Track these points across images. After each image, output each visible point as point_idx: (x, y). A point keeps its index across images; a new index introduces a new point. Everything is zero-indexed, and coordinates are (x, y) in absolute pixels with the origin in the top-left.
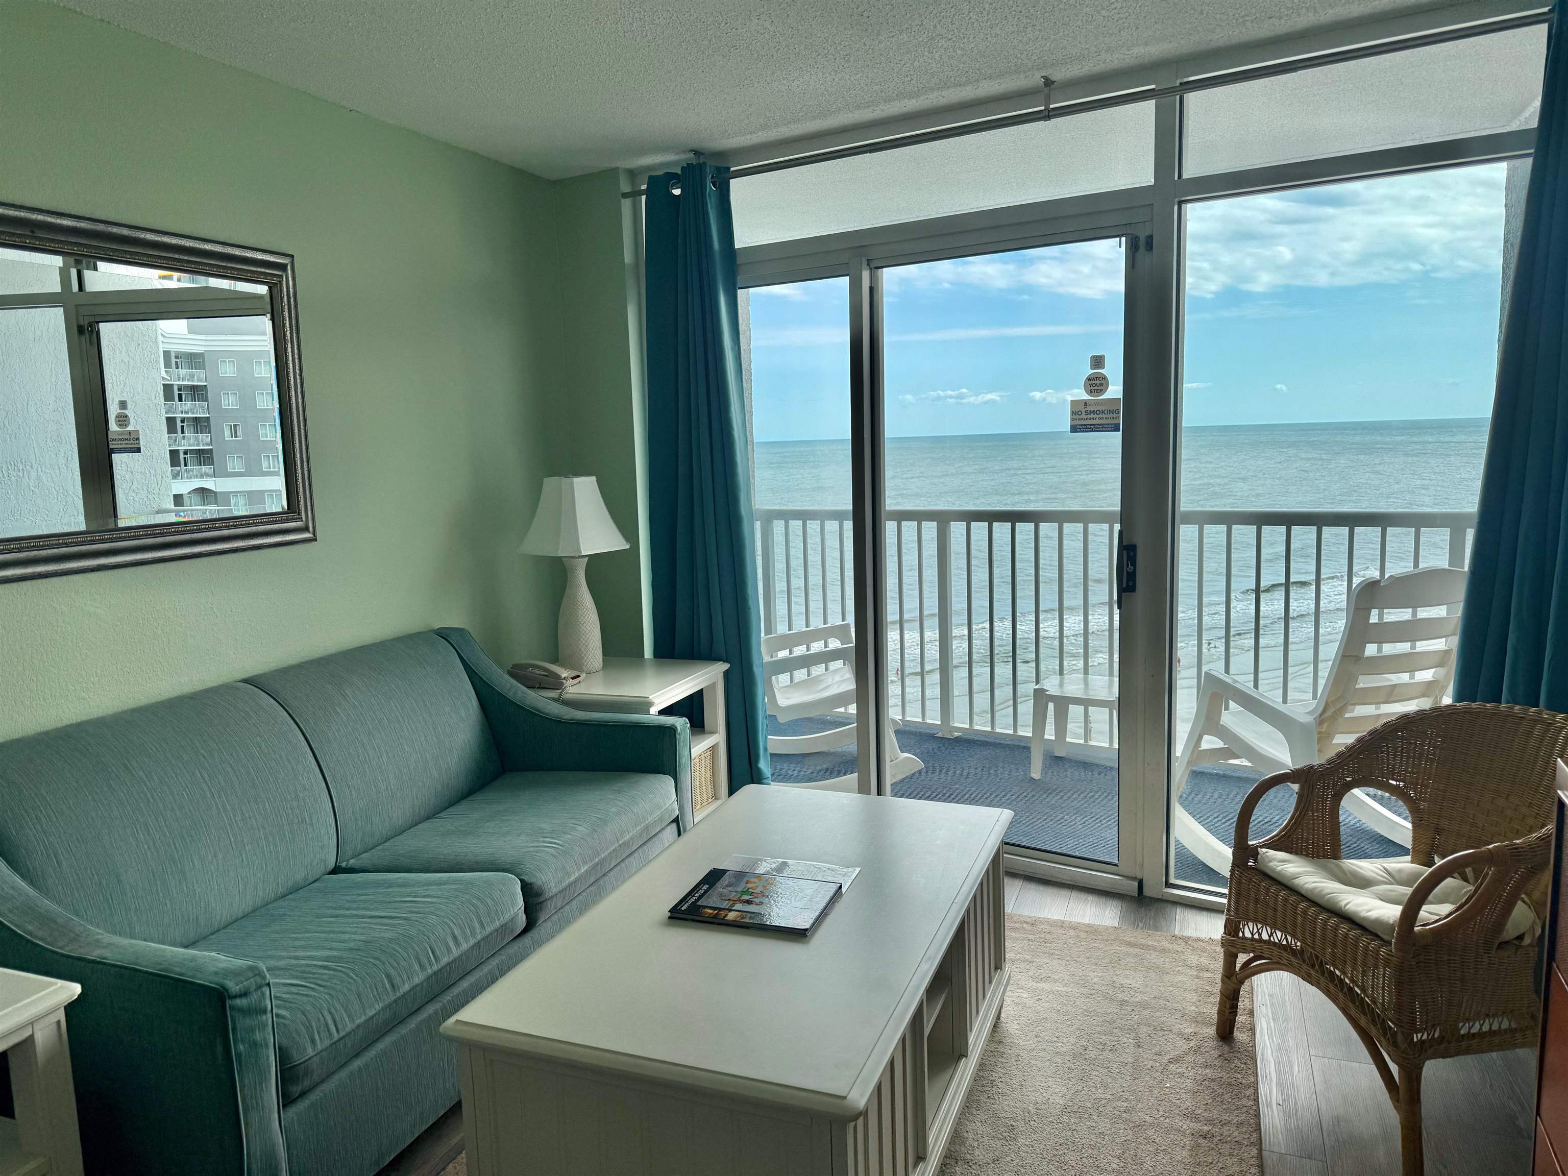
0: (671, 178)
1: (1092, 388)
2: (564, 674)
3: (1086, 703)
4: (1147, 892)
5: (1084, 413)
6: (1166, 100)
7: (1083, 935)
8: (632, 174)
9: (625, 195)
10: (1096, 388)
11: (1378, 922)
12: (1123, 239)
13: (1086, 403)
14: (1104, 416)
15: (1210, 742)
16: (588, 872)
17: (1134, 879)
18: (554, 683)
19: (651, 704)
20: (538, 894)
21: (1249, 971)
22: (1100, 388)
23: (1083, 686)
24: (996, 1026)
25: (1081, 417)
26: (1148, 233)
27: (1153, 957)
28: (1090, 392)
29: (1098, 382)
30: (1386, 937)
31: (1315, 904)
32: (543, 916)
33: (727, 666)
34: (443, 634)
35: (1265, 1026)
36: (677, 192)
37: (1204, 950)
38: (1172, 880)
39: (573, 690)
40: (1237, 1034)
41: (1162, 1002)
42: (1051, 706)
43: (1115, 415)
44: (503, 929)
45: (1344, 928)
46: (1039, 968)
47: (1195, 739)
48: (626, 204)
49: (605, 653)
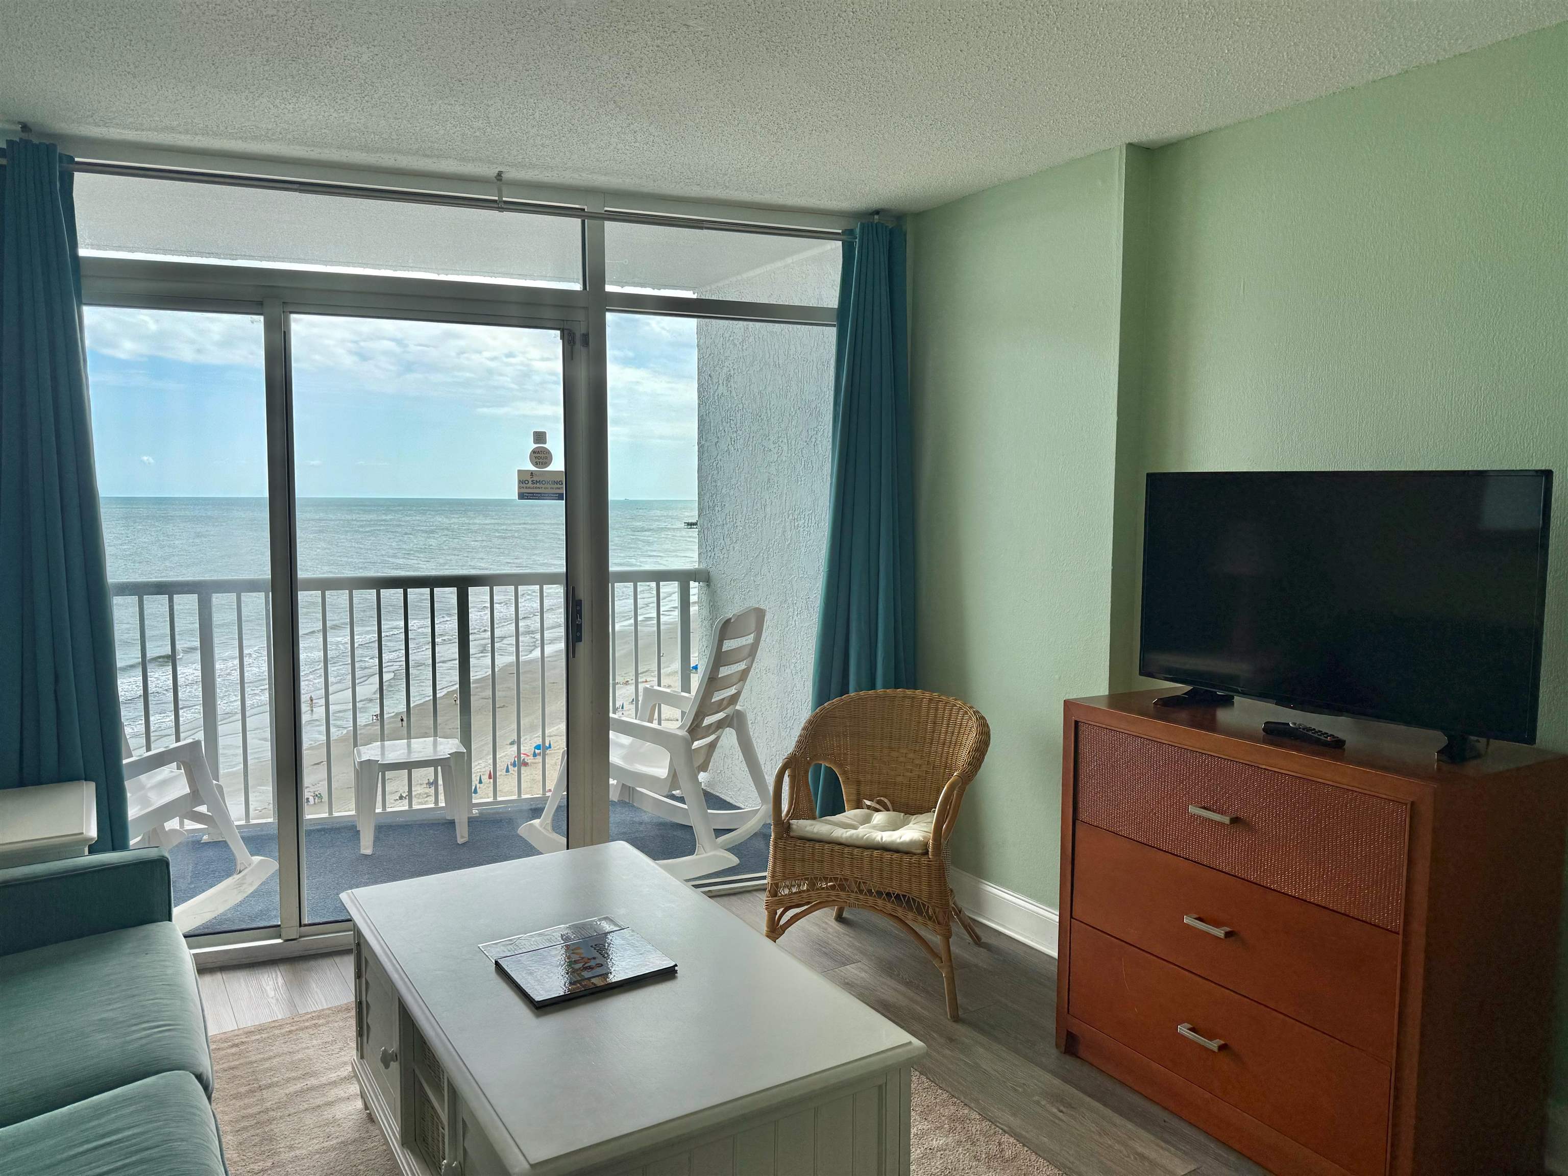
1: (537, 460)
5: (530, 482)
6: (590, 222)
10: (541, 460)
12: (560, 334)
13: (532, 473)
14: (549, 486)
22: (544, 461)
25: (528, 486)
26: (583, 331)
28: (536, 464)
29: (542, 455)
30: (925, 851)
33: (92, 786)
43: (559, 486)
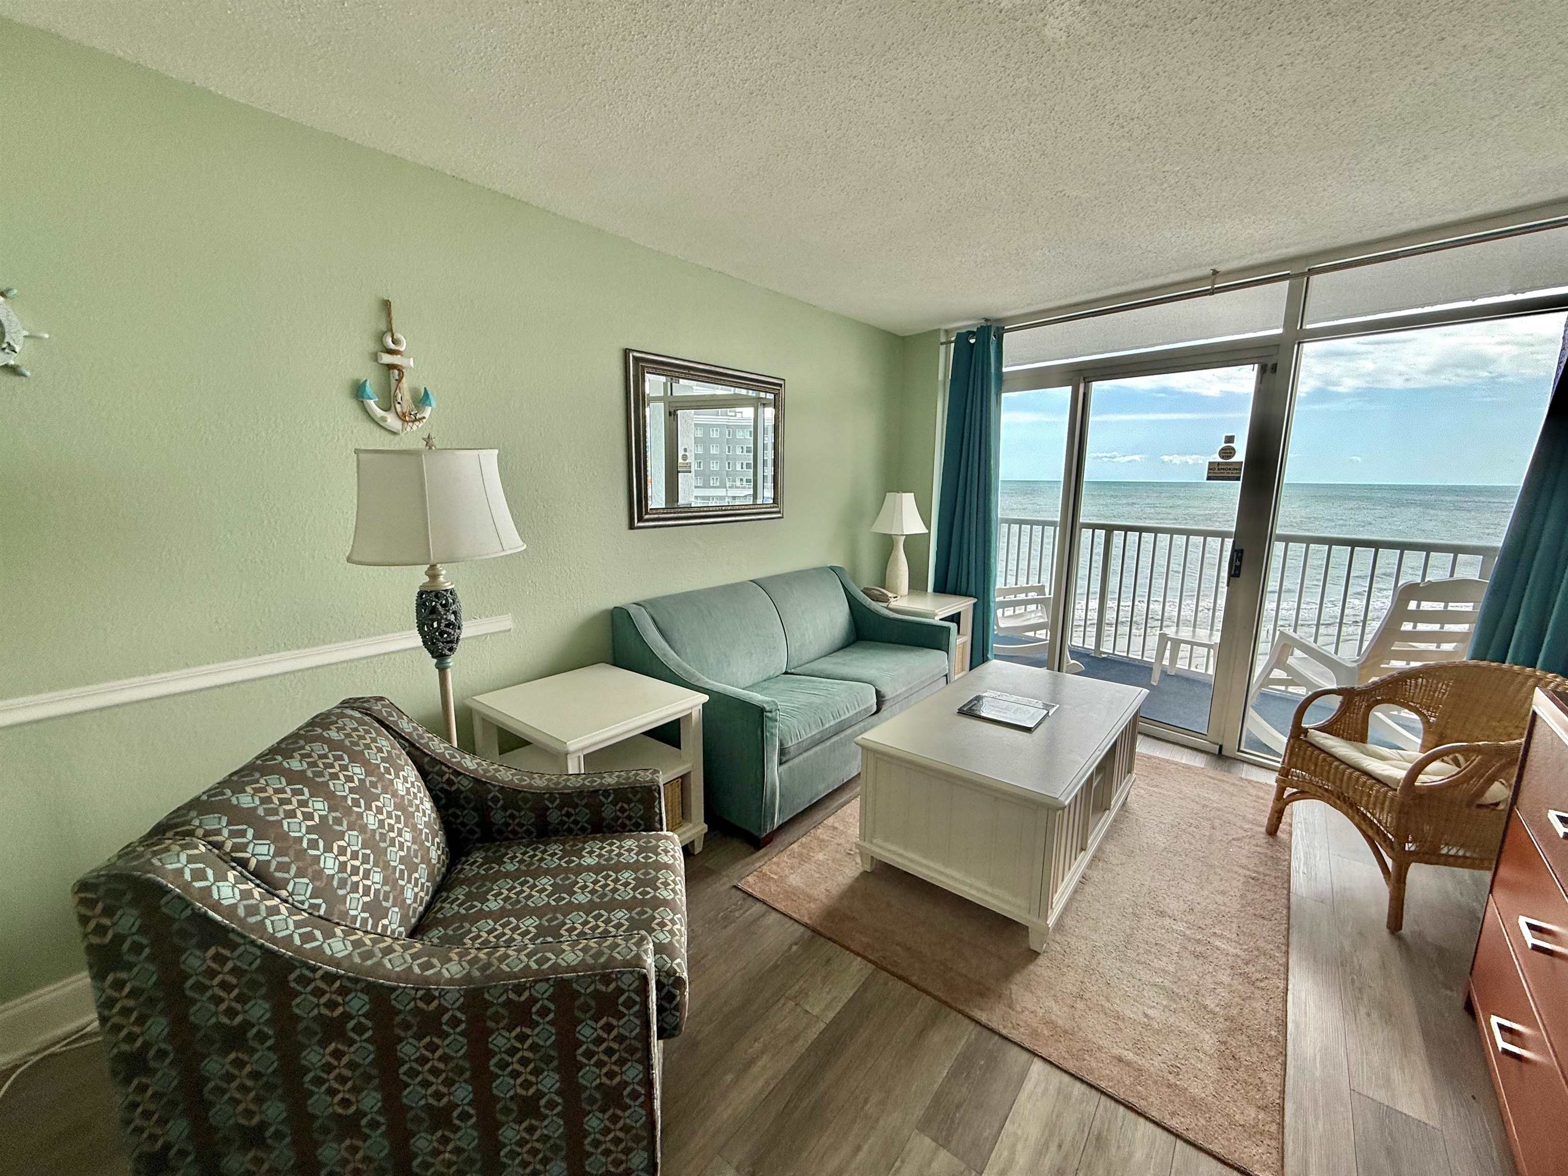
0: (971, 333)
1: (1224, 455)
2: (890, 595)
3: (1193, 644)
4: (1224, 753)
6: (1297, 281)
7: (1180, 768)
8: (947, 331)
9: (942, 344)
10: (1227, 455)
11: (1390, 777)
12: (1256, 366)
15: (1278, 674)
16: (906, 691)
17: (1217, 744)
18: (884, 599)
19: (936, 615)
20: (883, 697)
21: (1293, 798)
22: (1230, 455)
23: (1191, 634)
24: (1124, 804)
26: (1274, 362)
27: (1227, 786)
28: (1222, 457)
29: (1229, 451)
30: (1394, 787)
31: (1343, 762)
32: (884, 708)
33: (975, 600)
34: (832, 569)
35: (1299, 833)
36: (972, 341)
37: (1261, 788)
38: (1242, 748)
39: (894, 604)
40: (1279, 833)
41: (1231, 810)
42: (1169, 643)
43: (1238, 471)
44: (866, 710)
45: (1364, 779)
46: (1152, 780)
47: (1268, 670)
48: (943, 348)
49: (909, 588)
